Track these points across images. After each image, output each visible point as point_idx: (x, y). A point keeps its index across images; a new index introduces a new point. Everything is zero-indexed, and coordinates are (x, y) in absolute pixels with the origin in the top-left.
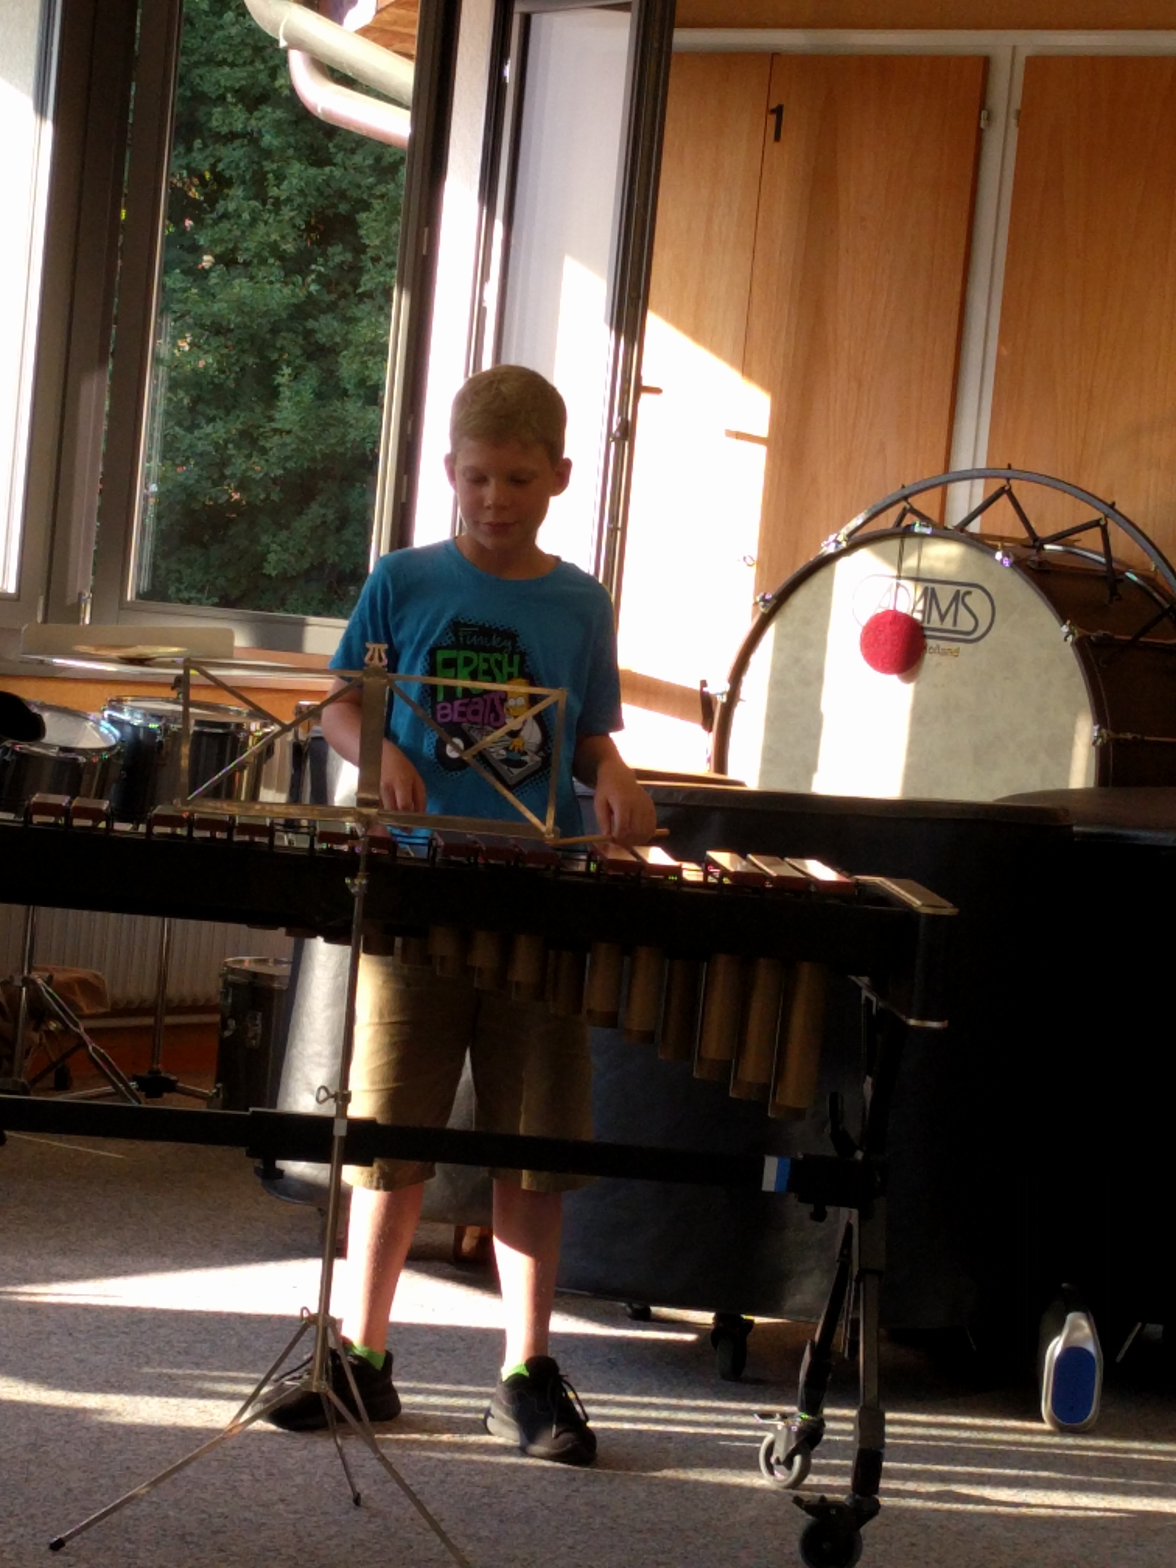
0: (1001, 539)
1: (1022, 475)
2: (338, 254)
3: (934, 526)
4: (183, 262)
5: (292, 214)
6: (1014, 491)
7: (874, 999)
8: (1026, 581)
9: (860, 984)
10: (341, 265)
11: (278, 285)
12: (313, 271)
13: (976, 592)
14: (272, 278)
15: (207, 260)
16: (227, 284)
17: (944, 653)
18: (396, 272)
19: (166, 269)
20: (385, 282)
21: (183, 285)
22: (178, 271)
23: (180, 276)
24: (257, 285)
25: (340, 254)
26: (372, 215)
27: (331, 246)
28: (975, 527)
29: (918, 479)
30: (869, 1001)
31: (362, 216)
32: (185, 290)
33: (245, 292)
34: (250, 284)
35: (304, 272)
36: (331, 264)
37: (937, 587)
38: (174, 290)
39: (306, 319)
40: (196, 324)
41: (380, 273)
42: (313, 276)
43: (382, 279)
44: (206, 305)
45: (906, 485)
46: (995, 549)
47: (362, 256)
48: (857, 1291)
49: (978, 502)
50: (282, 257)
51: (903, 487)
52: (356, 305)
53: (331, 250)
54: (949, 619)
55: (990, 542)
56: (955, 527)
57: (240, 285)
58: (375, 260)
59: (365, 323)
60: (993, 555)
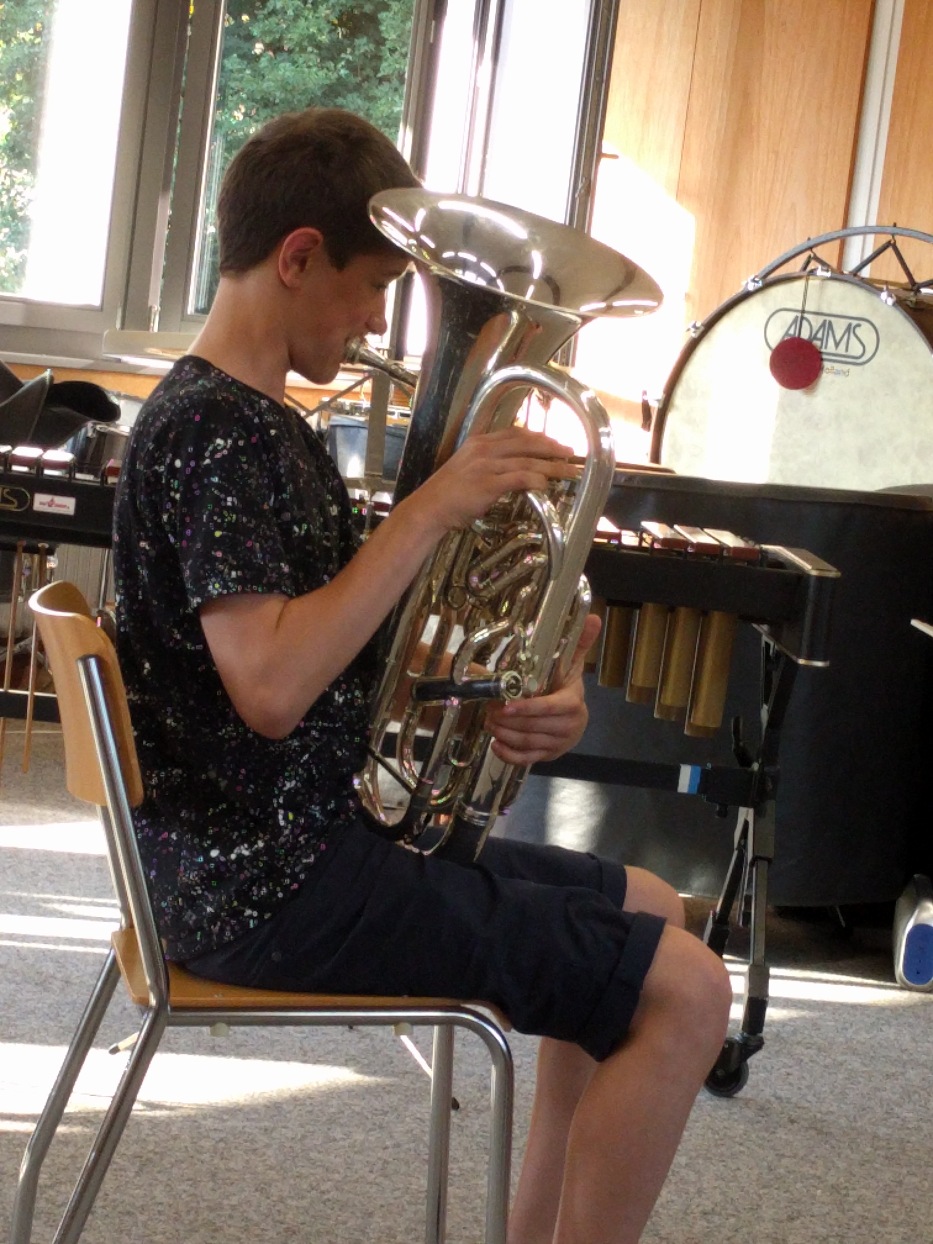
0: (886, 283)
1: (905, 232)
2: (363, 44)
3: (833, 271)
4: (239, 48)
5: (328, 12)
6: (898, 245)
7: (772, 643)
8: (906, 317)
9: (761, 631)
10: (364, 54)
11: (315, 69)
12: (343, 59)
13: (865, 325)
14: (311, 64)
15: (259, 48)
16: (273, 66)
17: (838, 373)
18: (408, 60)
19: (225, 54)
20: (400, 68)
21: (239, 67)
22: (235, 55)
23: (238, 60)
24: (298, 69)
25: (364, 45)
26: (391, 14)
27: (358, 38)
28: (866, 273)
29: (822, 233)
30: (768, 645)
31: (382, 15)
32: (241, 71)
33: (288, 74)
34: (293, 68)
35: (335, 59)
36: (357, 53)
37: (833, 319)
38: (232, 71)
39: (336, 97)
40: (248, 99)
41: (396, 62)
42: (343, 63)
43: (397, 66)
44: (257, 83)
45: (812, 238)
46: (881, 290)
47: (382, 48)
48: (751, 872)
49: (869, 253)
50: (318, 46)
51: (809, 239)
52: (377, 87)
53: (357, 42)
54: (843, 346)
55: (878, 285)
56: (850, 272)
57: (284, 68)
58: (393, 51)
59: (383, 101)
60: (879, 296)
